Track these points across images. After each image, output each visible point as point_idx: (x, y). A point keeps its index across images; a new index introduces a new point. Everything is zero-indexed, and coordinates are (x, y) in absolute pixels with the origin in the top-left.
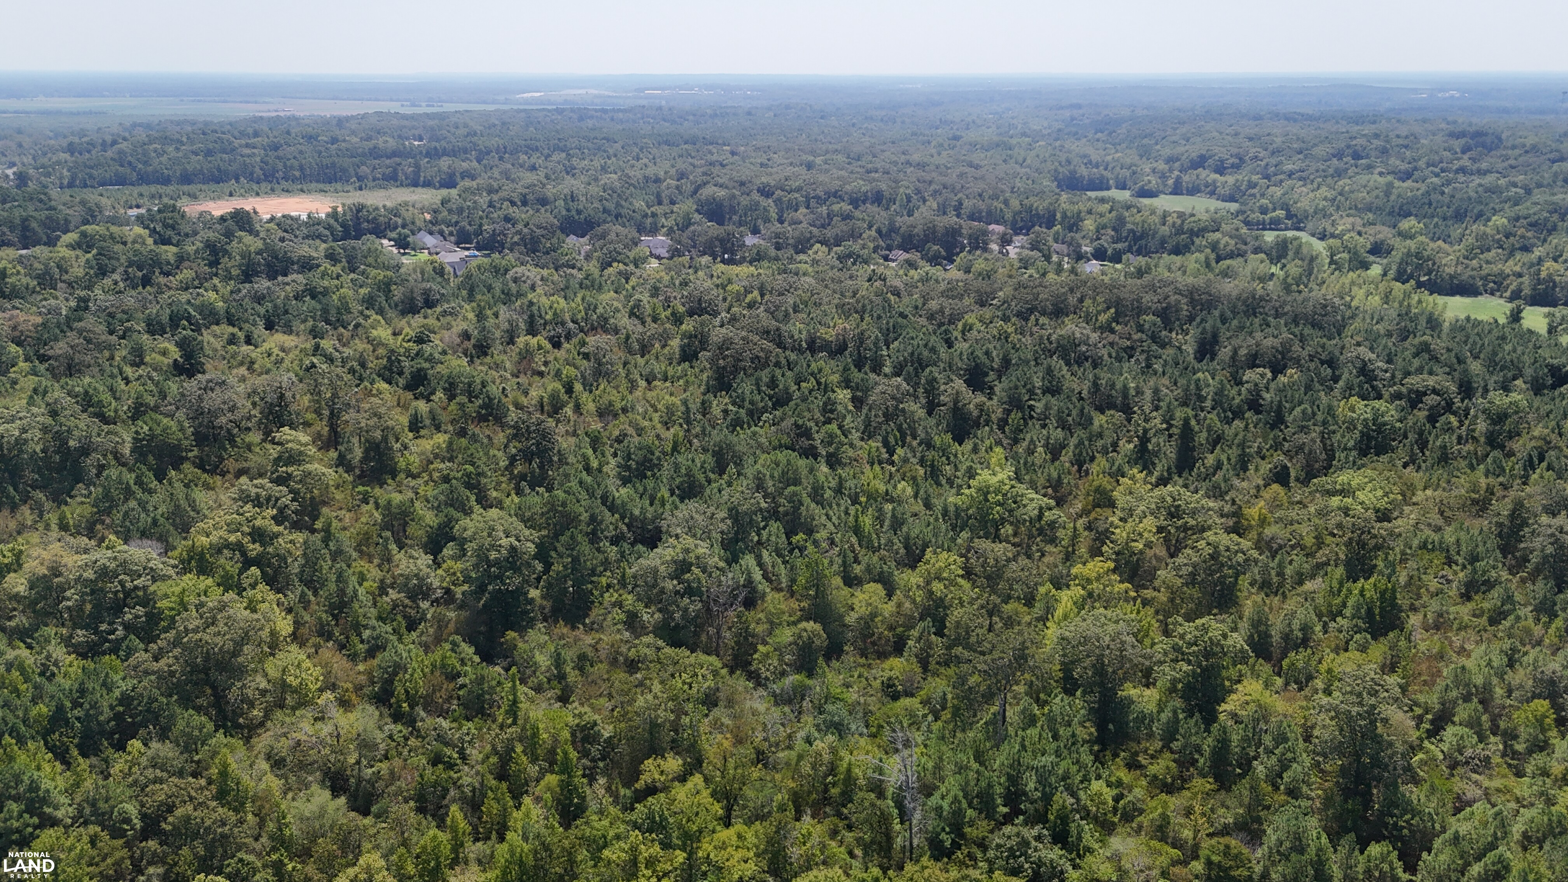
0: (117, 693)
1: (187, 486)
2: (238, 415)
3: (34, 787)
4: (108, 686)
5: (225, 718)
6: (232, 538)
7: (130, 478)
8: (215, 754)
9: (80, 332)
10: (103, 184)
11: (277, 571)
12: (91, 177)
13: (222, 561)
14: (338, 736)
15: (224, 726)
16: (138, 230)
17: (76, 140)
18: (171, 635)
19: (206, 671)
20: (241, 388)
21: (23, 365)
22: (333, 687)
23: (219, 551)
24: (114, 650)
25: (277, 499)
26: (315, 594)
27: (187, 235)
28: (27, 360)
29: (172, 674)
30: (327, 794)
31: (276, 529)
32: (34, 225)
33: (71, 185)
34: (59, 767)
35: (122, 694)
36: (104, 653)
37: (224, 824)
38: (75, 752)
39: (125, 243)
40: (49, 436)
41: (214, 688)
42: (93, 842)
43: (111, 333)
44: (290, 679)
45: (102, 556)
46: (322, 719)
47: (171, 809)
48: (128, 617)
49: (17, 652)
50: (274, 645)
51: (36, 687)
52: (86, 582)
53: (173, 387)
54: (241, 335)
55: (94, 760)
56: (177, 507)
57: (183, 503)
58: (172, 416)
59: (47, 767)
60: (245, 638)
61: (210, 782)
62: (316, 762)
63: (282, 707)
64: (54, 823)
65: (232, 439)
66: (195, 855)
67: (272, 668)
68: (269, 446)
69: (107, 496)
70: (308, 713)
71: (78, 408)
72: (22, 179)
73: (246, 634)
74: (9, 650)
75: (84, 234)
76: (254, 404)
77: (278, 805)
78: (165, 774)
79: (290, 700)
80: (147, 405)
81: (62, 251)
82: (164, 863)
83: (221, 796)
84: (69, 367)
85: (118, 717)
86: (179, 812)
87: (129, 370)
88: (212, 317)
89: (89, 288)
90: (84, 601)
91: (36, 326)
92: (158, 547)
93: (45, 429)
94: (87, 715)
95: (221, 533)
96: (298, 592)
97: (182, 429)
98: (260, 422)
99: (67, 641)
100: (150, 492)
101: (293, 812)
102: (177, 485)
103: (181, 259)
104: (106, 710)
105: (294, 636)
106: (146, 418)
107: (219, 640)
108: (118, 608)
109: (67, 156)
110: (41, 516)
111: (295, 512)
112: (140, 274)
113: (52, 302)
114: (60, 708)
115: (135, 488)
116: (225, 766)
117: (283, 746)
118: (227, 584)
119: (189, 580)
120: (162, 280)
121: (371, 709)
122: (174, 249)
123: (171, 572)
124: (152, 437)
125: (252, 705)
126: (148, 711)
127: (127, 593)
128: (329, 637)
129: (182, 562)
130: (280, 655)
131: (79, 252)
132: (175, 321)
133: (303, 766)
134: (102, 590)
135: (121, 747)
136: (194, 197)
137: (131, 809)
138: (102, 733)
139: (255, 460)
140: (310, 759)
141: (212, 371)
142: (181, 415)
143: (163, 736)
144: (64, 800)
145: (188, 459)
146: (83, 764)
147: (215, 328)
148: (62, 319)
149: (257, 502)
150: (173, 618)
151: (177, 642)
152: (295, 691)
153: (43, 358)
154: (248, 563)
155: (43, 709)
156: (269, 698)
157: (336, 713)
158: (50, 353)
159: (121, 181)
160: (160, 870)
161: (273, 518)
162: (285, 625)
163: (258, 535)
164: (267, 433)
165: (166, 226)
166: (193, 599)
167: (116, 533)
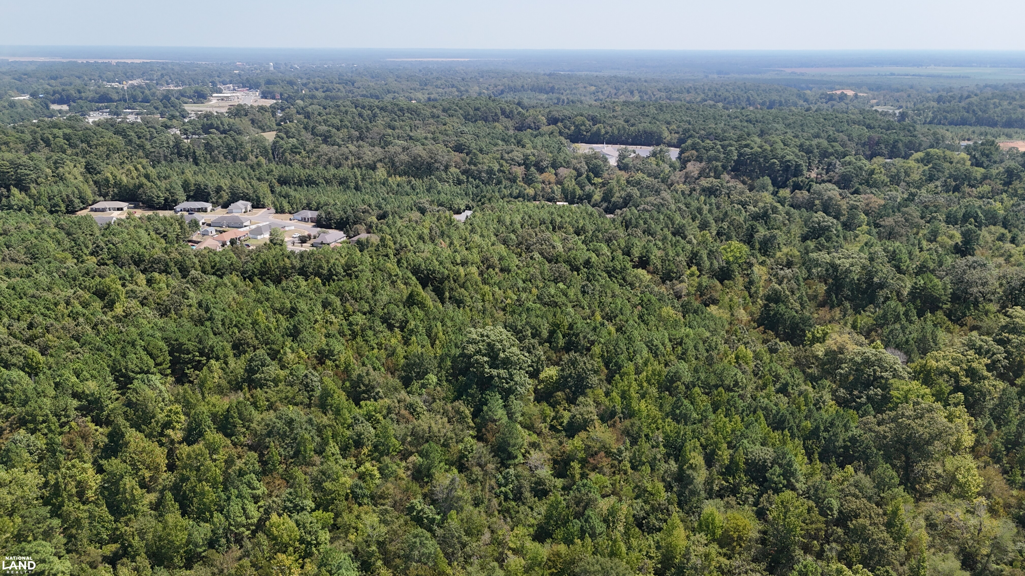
0: (850, 434)
1: (935, 326)
2: (986, 289)
3: (790, 464)
4: (846, 428)
5: (908, 480)
6: (953, 369)
7: (902, 310)
8: (894, 498)
9: (904, 213)
10: (950, 124)
11: (976, 402)
12: (945, 118)
13: (941, 381)
14: (980, 530)
15: (906, 485)
16: (964, 155)
17: (944, 94)
18: (893, 414)
19: (906, 445)
20: (995, 272)
21: (865, 227)
22: (988, 496)
23: (941, 374)
24: (857, 409)
25: (994, 354)
26: (999, 428)
27: (995, 162)
28: (868, 224)
29: (885, 437)
30: (958, 564)
31: (986, 373)
32: (900, 145)
33: (930, 123)
34: (806, 460)
35: (853, 435)
36: (851, 408)
37: (884, 544)
38: (816, 456)
39: (951, 163)
40: (864, 272)
41: (907, 458)
42: (809, 510)
43: (922, 218)
44: (959, 476)
45: (869, 351)
46: (973, 513)
47: (857, 516)
48: (871, 392)
49: (807, 387)
50: (956, 449)
51: (809, 410)
52: (856, 363)
53: (949, 260)
54: (1009, 236)
55: (825, 466)
56: (924, 337)
57: (929, 336)
58: (941, 278)
59: (800, 457)
60: (938, 436)
61: (885, 514)
62: (957, 538)
63: (947, 491)
64: (794, 489)
65: (976, 304)
66: (862, 552)
67: (950, 463)
68: (1001, 316)
69: (884, 316)
70: (964, 504)
71: (886, 259)
72: (903, 116)
73: (941, 433)
74: (803, 384)
75: (928, 154)
76: (1001, 285)
77: (922, 552)
78: (860, 494)
79: (954, 489)
80: (928, 268)
81: (911, 163)
82: (842, 546)
83: (889, 525)
84: (890, 233)
85: (846, 447)
86: (861, 521)
87: (924, 243)
88: (992, 219)
89: (919, 188)
90: (850, 373)
91: (880, 206)
92: (904, 357)
93: (864, 267)
94: (830, 438)
95: (947, 363)
96: (986, 422)
97: (945, 289)
98: (1001, 298)
99: (834, 392)
100: (911, 322)
101: (931, 562)
102: (929, 323)
103: (985, 177)
104: (841, 440)
105: (973, 450)
106: (925, 276)
107: (921, 430)
108: (867, 385)
109: (935, 104)
110: (844, 316)
111: (1005, 367)
112: (954, 184)
113: (894, 193)
114: (817, 428)
115: (902, 317)
116: (898, 509)
117: (939, 517)
118: (939, 396)
119: (915, 385)
120: (967, 189)
121: (1012, 525)
122: (982, 170)
123: (906, 375)
124: (924, 288)
125: (928, 480)
126: (864, 452)
127: (876, 378)
128: (998, 461)
129: (915, 372)
130: (958, 457)
131: (921, 165)
132: (966, 218)
133: (947, 536)
134: (862, 370)
135: (842, 466)
136: (1009, 136)
137: (835, 504)
138: (834, 453)
139: (987, 322)
140: (954, 535)
141: (979, 256)
142: (947, 279)
143: (868, 471)
144: (802, 479)
145: (941, 308)
146: (819, 465)
147: (992, 228)
148: (896, 204)
149: (979, 351)
150: (897, 404)
151: (894, 420)
152: (960, 485)
153: (877, 226)
154: (957, 388)
155: (808, 424)
156: (940, 481)
157: (984, 515)
158: (882, 223)
159: (964, 122)
160: (839, 548)
161: (987, 365)
162: (968, 440)
163: (972, 373)
164: (1004, 307)
165: (983, 154)
166: (913, 398)
167: (882, 340)
